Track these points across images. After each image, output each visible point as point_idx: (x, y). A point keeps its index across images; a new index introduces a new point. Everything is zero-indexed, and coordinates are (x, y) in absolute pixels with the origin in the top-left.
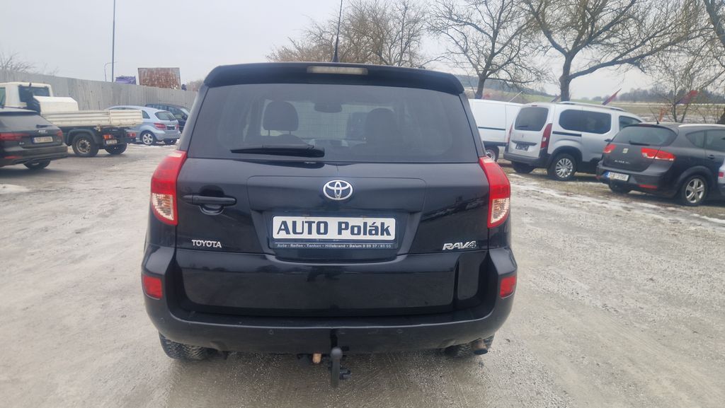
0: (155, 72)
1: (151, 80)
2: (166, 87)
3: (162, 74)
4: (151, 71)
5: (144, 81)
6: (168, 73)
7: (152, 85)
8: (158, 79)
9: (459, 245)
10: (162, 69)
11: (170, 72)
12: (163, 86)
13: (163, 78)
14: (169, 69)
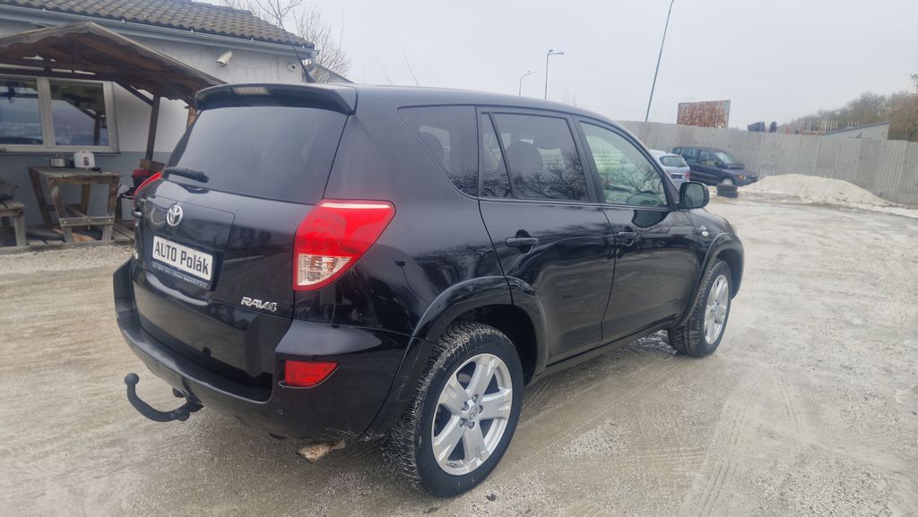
0: (698, 107)
1: (691, 117)
2: (708, 126)
3: (707, 110)
4: (693, 106)
5: (684, 118)
6: (714, 108)
7: (692, 124)
8: (700, 116)
9: (258, 303)
10: (707, 103)
11: (717, 107)
12: (704, 124)
13: (707, 114)
14: (716, 103)
